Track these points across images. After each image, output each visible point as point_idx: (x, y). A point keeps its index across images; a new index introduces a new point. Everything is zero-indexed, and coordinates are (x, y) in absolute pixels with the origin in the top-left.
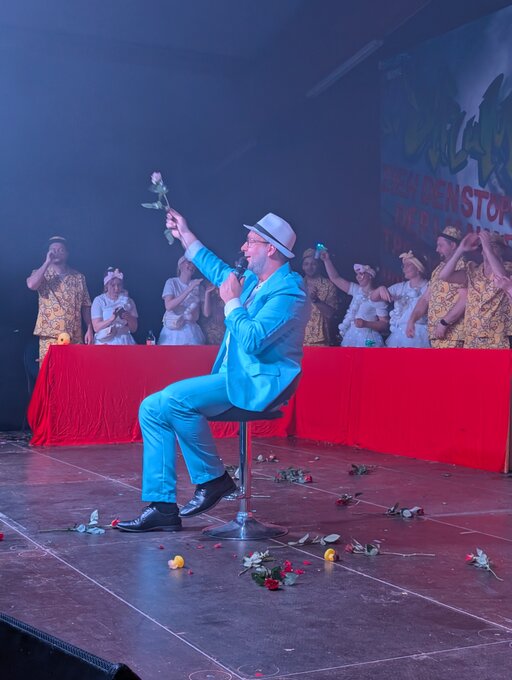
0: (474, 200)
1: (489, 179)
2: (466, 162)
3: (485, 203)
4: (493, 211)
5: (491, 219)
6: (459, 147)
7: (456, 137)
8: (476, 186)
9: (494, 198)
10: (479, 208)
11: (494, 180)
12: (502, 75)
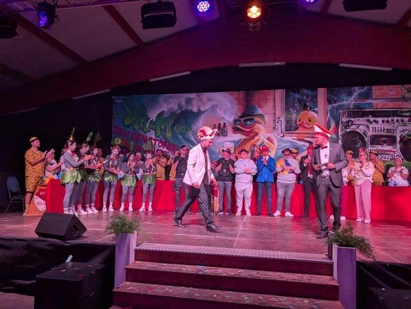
0: (153, 141)
1: (159, 136)
2: (150, 131)
3: (157, 142)
4: (160, 145)
5: (160, 147)
6: (147, 126)
7: (146, 123)
8: (154, 137)
9: (161, 142)
10: (155, 143)
11: (161, 137)
12: (164, 111)
